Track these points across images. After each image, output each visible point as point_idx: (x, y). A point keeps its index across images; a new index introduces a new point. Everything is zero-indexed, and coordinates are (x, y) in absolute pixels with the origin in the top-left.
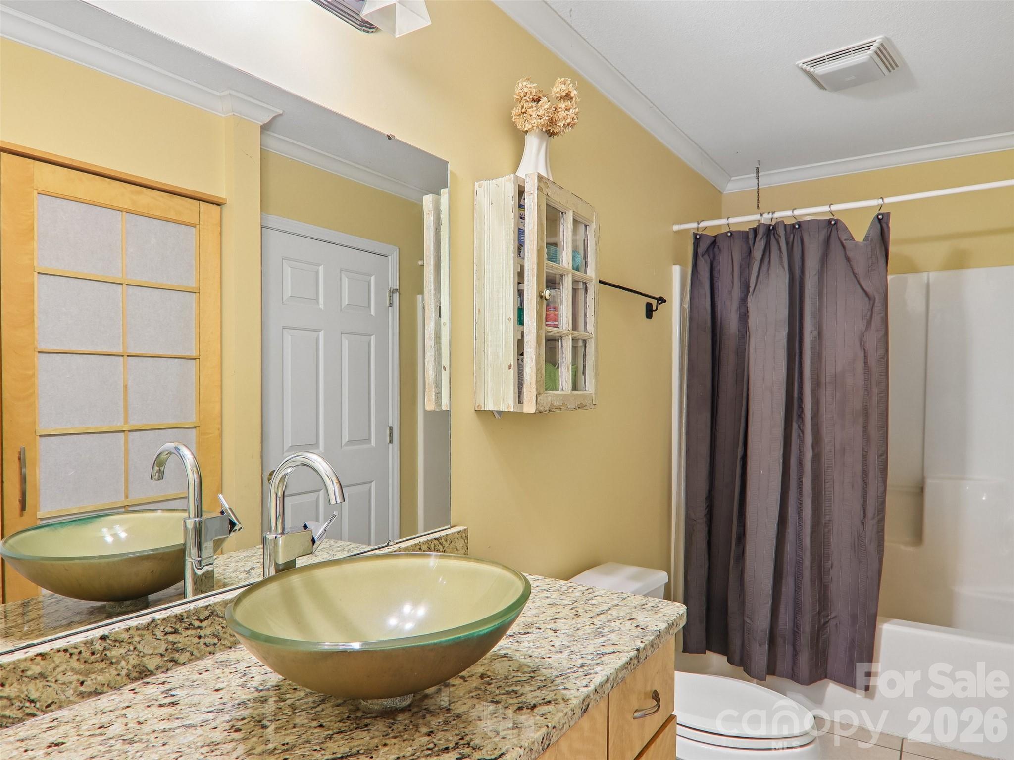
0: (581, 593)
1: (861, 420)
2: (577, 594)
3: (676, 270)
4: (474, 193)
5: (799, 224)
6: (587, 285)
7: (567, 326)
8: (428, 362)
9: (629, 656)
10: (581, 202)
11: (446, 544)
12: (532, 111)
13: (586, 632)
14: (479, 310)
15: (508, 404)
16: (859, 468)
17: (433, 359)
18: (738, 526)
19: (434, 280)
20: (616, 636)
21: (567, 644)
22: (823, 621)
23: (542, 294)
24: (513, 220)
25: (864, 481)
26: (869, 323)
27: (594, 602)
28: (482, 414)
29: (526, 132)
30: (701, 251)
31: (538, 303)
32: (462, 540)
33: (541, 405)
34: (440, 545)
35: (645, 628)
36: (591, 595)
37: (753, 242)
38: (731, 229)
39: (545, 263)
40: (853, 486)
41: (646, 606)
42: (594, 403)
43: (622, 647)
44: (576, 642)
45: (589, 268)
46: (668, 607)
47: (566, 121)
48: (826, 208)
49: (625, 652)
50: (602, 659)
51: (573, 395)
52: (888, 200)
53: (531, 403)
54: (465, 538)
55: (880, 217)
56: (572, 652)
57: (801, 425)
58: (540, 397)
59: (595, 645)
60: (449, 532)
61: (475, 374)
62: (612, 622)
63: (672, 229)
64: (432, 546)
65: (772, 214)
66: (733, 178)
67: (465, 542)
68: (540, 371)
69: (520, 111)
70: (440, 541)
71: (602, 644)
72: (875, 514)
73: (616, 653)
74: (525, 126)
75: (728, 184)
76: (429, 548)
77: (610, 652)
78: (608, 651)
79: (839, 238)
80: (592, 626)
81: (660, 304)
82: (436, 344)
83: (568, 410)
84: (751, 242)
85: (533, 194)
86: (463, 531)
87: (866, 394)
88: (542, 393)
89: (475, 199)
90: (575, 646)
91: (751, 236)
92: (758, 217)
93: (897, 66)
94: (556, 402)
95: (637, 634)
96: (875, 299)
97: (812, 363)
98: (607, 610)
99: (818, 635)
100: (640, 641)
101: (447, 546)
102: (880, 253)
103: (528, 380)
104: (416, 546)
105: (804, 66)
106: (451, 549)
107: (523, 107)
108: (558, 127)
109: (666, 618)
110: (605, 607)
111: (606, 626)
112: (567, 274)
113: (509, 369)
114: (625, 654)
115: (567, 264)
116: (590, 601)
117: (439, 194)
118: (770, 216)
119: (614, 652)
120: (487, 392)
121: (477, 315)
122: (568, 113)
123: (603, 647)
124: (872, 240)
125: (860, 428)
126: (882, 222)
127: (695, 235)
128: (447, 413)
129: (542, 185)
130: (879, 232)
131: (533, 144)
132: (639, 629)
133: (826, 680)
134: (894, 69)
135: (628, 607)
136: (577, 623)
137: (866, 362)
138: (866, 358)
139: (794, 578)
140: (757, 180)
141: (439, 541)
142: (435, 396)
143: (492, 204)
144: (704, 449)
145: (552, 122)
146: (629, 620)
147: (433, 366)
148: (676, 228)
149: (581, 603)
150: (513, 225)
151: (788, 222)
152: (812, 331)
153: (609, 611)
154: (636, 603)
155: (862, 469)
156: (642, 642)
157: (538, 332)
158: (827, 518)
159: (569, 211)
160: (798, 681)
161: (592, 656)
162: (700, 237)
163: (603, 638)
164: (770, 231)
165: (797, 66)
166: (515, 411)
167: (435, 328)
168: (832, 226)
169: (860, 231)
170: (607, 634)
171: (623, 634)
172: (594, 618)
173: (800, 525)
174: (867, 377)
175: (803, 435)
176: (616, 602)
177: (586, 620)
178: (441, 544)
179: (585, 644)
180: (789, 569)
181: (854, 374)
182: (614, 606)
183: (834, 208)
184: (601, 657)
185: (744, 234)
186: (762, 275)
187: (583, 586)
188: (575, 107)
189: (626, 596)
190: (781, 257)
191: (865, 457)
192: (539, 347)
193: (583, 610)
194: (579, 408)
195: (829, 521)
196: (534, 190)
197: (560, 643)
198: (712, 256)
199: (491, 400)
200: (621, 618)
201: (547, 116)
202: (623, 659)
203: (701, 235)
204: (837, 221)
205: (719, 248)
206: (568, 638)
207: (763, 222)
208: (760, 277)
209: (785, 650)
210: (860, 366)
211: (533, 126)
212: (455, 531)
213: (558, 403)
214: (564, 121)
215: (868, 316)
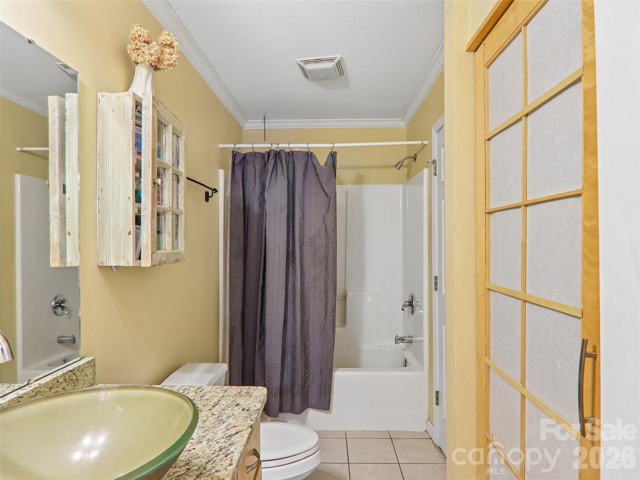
0: (195, 393)
1: (324, 263)
2: (192, 394)
3: (221, 172)
4: (97, 101)
5: (292, 152)
6: (178, 177)
7: (169, 205)
8: (53, 229)
9: (248, 433)
10: (176, 120)
11: (78, 374)
12: (145, 49)
13: (211, 422)
14: (102, 189)
15: (129, 260)
16: (323, 289)
17: (58, 226)
18: (260, 328)
19: (59, 163)
20: (233, 420)
21: (202, 435)
22: (306, 376)
23: (156, 181)
24: (132, 125)
25: (325, 295)
26: (328, 210)
27: (206, 397)
28: (104, 269)
29: (137, 63)
30: (237, 161)
31: (152, 187)
32: (91, 367)
33: (154, 261)
34: (74, 376)
35: (249, 410)
36: (202, 393)
37: (267, 160)
38: (254, 151)
39: (156, 160)
40: (320, 299)
41: (242, 393)
42: (184, 258)
43: (241, 428)
44: (207, 432)
45: (180, 166)
46: (256, 391)
47: (169, 62)
48: (305, 145)
49: (244, 431)
50: (232, 440)
51: (173, 253)
52: (336, 145)
53: (147, 260)
54: (93, 366)
55: (332, 153)
56: (208, 440)
57: (294, 267)
58: (154, 255)
59: (222, 431)
60: (80, 363)
61: (98, 239)
62: (226, 410)
63: (219, 147)
64: (67, 377)
65: (278, 145)
66: (249, 121)
67: (93, 369)
68: (153, 236)
69: (135, 47)
70: (74, 372)
71: (226, 429)
72: (331, 313)
73: (238, 433)
74: (138, 59)
75: (246, 124)
76: (65, 380)
77: (235, 433)
78: (233, 433)
79: (313, 163)
80: (213, 417)
81: (214, 193)
82: (61, 215)
83: (170, 263)
84: (266, 160)
85: (148, 108)
86: (91, 360)
87: (326, 248)
88: (155, 252)
89: (98, 105)
90: (209, 435)
91: (266, 156)
92: (269, 145)
93: (344, 74)
94: (163, 259)
95: (245, 415)
96: (331, 197)
97: (300, 232)
98: (218, 402)
99: (305, 384)
100: (250, 420)
101: (79, 375)
102: (332, 174)
103: (145, 243)
104: (54, 380)
105: (300, 63)
106: (82, 377)
107: (137, 45)
108: (163, 65)
109: (258, 400)
110: (216, 400)
111: (223, 414)
112: (169, 168)
113: (129, 234)
114: (245, 432)
115: (169, 162)
116: (203, 398)
117: (64, 97)
118: (276, 146)
119: (237, 433)
120: (109, 252)
121: (100, 194)
122: (171, 57)
123: (228, 431)
124: (329, 165)
125: (323, 268)
126: (333, 156)
127: (233, 152)
128: (75, 269)
129: (155, 103)
130: (332, 162)
131: (142, 73)
132: (245, 411)
133: (308, 408)
134: (342, 75)
135: (231, 397)
136: (202, 417)
137: (326, 231)
138: (326, 229)
139: (291, 354)
140: (264, 124)
141: (72, 372)
142: (60, 256)
143: (113, 111)
144: (240, 283)
145: (159, 60)
146: (235, 406)
147: (58, 232)
148: (221, 146)
149: (198, 400)
150: (132, 129)
151: (287, 150)
152: (299, 213)
153: (220, 402)
154: (235, 392)
155: (324, 290)
156: (251, 420)
157: (152, 208)
158: (308, 318)
159: (170, 125)
160: (294, 413)
161: (224, 440)
162: (236, 154)
163: (225, 424)
164: (277, 154)
165: (297, 62)
166: (134, 266)
167: (60, 202)
168: (309, 155)
169: (322, 160)
170: (226, 420)
171: (237, 418)
172: (212, 410)
173: (294, 323)
174: (327, 239)
175: (295, 272)
176: (221, 395)
177: (207, 413)
178: (74, 374)
179: (215, 431)
180: (289, 349)
181: (320, 238)
182: (221, 398)
183: (310, 145)
184: (230, 439)
185: (263, 155)
186: (272, 180)
187: (194, 387)
188: (176, 53)
189: (226, 389)
190: (283, 171)
191: (326, 283)
192: (153, 219)
193: (202, 406)
194: (176, 261)
195: (309, 319)
196: (149, 106)
197: (197, 436)
198: (242, 165)
199: (112, 257)
200: (230, 406)
201: (156, 55)
202: (245, 436)
203: (236, 152)
204: (311, 153)
205: (247, 161)
206: (200, 430)
207: (273, 149)
208: (271, 180)
209: (288, 396)
210: (323, 233)
211: (144, 60)
212: (85, 362)
213: (164, 259)
214: (168, 62)
215: (327, 206)
